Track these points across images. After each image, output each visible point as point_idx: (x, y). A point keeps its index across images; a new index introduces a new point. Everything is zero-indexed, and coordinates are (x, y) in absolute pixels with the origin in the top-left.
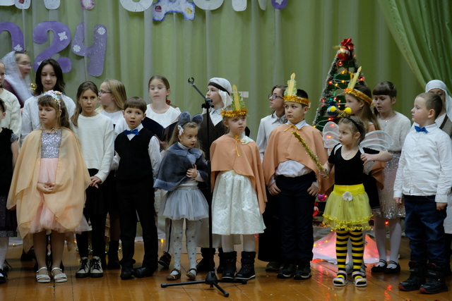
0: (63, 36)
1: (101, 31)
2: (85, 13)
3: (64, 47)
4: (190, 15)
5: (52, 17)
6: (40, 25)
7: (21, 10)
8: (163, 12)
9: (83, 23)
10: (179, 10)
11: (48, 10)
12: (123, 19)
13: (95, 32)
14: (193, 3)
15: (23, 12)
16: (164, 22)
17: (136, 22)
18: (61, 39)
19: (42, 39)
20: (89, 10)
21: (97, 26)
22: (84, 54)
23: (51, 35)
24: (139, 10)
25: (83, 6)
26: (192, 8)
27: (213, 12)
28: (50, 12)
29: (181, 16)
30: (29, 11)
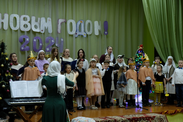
0: (53, 41)
1: (62, 40)
2: (59, 34)
3: (53, 44)
4: (85, 36)
5: (50, 35)
6: (47, 38)
7: (42, 33)
8: (77, 35)
9: (58, 37)
10: (82, 34)
11: (49, 33)
12: (68, 36)
13: (61, 40)
14: (86, 33)
15: (43, 34)
16: (78, 37)
17: (71, 37)
18: (52, 42)
19: (48, 42)
20: (60, 34)
21: (61, 38)
22: (58, 46)
23: (50, 41)
24: (72, 34)
25: (58, 33)
26: (86, 34)
27: (90, 35)
28: (50, 34)
29: (82, 36)
30: (44, 34)
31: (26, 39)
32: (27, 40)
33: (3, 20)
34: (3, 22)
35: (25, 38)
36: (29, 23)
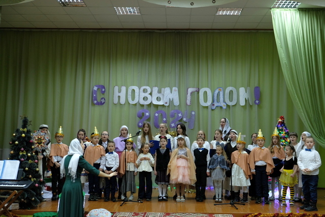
2: (188, 107)
3: (180, 119)
6: (172, 111)
7: (166, 106)
8: (215, 106)
9: (187, 110)
11: (175, 106)
12: (201, 109)
13: (191, 113)
16: (215, 110)
18: (179, 116)
19: (173, 116)
22: (187, 121)
23: (176, 114)
24: (206, 106)
25: (187, 104)
26: (225, 105)
27: (233, 106)
29: (221, 107)
30: (169, 106)
35: (144, 112)
36: (150, 95)
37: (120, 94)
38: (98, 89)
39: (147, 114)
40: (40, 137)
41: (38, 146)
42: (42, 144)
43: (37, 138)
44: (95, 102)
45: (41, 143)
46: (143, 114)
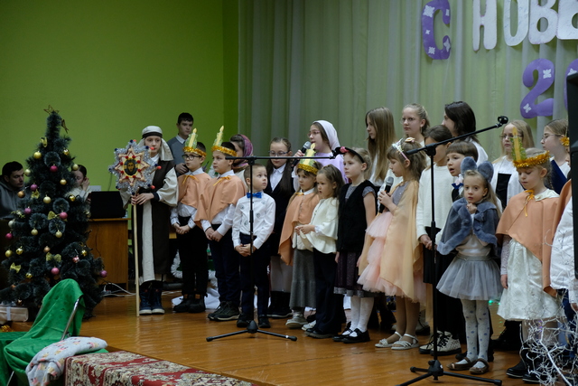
31: (540, 73)
32: (545, 77)
33: (483, 18)
34: (483, 23)
35: (538, 68)
36: (553, 12)
37: (483, 21)
38: (435, 13)
39: (547, 74)
40: (130, 157)
41: (127, 178)
42: (138, 175)
43: (124, 160)
44: (432, 51)
45: (135, 170)
46: (536, 75)
